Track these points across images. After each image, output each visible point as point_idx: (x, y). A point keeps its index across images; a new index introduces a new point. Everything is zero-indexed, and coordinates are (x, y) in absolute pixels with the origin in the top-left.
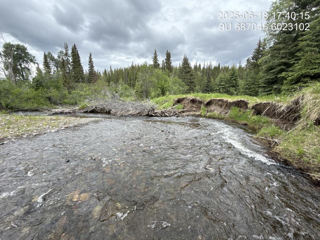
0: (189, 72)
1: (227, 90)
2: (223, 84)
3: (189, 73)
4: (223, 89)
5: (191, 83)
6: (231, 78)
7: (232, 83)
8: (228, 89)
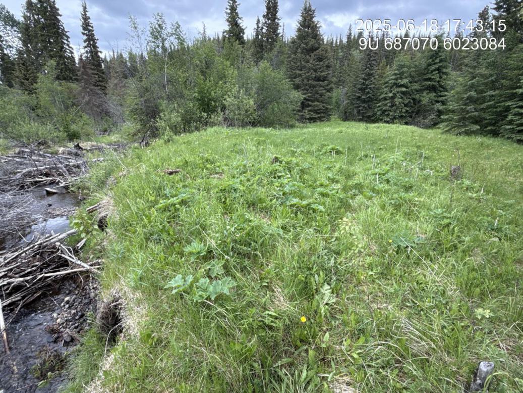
0: (313, 49)
1: (414, 99)
2: (405, 81)
3: (315, 53)
4: (402, 98)
5: (318, 79)
6: (429, 65)
7: (429, 79)
8: (417, 97)
